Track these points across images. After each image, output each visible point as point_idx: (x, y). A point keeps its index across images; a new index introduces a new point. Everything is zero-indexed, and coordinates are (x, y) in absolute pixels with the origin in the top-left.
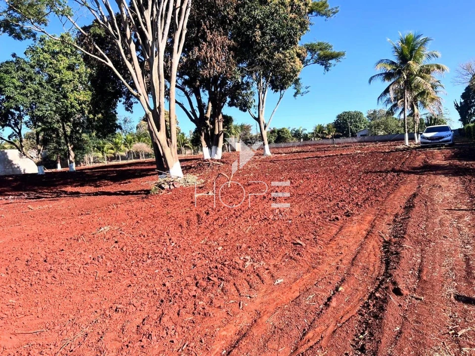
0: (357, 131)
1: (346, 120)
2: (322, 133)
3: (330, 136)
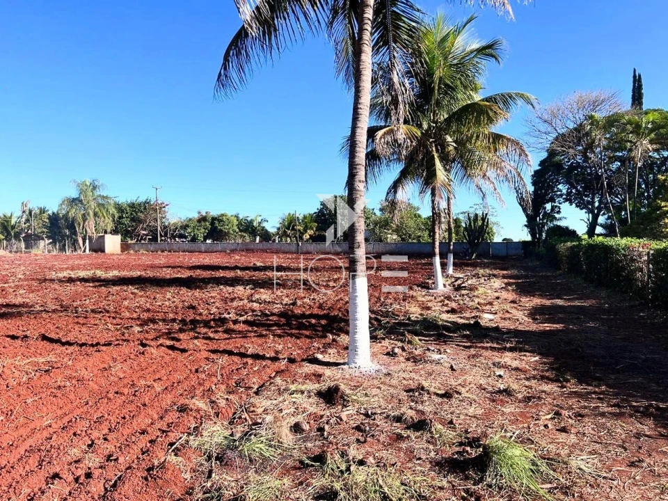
3: (306, 236)
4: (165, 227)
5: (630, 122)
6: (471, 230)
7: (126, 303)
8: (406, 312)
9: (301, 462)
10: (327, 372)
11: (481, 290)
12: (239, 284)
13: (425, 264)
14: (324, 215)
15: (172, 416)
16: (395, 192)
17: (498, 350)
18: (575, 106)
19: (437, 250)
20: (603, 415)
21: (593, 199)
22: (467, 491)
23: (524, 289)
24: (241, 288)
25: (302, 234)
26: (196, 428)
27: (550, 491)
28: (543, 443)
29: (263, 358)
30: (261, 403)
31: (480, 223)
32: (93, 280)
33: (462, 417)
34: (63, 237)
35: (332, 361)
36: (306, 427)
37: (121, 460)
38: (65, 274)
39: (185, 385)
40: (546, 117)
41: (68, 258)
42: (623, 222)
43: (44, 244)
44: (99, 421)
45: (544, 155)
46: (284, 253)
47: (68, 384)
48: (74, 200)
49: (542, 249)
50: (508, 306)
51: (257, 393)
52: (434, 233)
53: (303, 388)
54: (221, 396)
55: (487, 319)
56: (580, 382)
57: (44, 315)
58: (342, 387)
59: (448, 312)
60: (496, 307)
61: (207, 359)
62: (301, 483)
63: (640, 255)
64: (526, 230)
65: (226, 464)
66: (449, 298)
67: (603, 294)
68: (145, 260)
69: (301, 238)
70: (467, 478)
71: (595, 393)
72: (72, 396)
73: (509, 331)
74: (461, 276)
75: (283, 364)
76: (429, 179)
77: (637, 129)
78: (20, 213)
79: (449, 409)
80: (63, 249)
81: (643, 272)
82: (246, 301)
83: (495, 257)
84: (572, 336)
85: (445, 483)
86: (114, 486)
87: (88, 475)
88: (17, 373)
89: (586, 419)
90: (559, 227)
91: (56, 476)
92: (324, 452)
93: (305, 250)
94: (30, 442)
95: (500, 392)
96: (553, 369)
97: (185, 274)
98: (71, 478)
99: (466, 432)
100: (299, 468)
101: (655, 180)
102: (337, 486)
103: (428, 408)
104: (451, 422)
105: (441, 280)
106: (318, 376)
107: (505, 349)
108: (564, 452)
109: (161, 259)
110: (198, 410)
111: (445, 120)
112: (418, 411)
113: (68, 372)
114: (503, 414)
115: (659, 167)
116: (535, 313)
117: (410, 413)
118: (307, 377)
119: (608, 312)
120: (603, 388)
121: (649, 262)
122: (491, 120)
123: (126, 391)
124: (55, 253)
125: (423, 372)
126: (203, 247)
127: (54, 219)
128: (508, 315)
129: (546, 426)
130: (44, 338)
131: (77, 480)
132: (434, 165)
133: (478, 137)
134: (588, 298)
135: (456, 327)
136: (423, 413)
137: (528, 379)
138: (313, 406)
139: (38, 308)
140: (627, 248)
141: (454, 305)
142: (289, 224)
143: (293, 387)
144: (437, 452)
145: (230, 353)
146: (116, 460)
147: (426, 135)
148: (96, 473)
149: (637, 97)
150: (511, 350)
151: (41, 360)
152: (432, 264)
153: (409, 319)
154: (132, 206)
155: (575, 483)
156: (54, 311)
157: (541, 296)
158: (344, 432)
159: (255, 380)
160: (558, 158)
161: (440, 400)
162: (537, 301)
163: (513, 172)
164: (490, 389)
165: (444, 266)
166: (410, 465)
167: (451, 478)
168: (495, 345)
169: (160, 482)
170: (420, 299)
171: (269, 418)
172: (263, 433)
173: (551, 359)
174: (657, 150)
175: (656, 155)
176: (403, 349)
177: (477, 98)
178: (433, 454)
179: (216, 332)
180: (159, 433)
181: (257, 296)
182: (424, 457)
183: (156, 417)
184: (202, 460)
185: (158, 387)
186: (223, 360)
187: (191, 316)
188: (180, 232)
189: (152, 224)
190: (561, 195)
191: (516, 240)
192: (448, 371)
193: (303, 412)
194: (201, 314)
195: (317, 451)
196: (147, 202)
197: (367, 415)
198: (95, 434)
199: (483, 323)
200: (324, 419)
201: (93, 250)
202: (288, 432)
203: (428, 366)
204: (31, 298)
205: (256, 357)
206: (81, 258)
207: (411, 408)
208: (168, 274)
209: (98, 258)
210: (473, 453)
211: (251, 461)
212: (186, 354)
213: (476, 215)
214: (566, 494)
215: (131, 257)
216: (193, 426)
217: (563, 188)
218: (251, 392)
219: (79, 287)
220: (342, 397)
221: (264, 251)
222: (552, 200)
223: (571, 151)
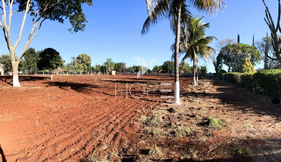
0: (172, 70)
1: (167, 65)
2: (157, 70)
3: (160, 71)
4: (125, 69)
5: (237, 46)
6: (202, 70)
7: (119, 86)
8: (187, 90)
9: (165, 125)
10: (169, 105)
11: (205, 85)
12: (144, 83)
13: (191, 79)
14: (165, 66)
15: (133, 113)
16: (184, 60)
17: (210, 98)
18: (226, 41)
19: (195, 75)
20: (232, 110)
21: (229, 63)
22: (205, 129)
23: (215, 84)
24: (145, 84)
25: (159, 71)
26: (139, 117)
27: (222, 127)
28: (220, 117)
29: (153, 101)
30: (154, 112)
31: (204, 68)
32: (111, 81)
33: (203, 114)
34: (104, 71)
35: (170, 102)
36: (165, 117)
37: (124, 122)
38: (105, 79)
39: (135, 106)
40: (220, 43)
41: (105, 76)
42: (235, 69)
43: (100, 73)
44: (118, 112)
45: (219, 52)
46: (154, 76)
47: (110, 103)
48: (106, 63)
49: (218, 75)
50: (211, 88)
51: (152, 109)
52: (194, 71)
53: (164, 108)
54: (144, 109)
55: (207, 91)
56: (227, 104)
57: (102, 88)
58: (174, 108)
59: (197, 90)
60: (209, 89)
61: (139, 101)
62: (166, 130)
63: (239, 76)
64: (215, 70)
65: (147, 125)
66: (197, 87)
67: (231, 85)
68: (121, 77)
69: (159, 72)
70: (205, 127)
71: (230, 106)
72: (111, 106)
73: (212, 94)
74: (200, 81)
75: (158, 103)
76: (193, 57)
77: (238, 48)
78: (95, 66)
79: (199, 112)
80: (103, 74)
81: (239, 80)
82: (146, 87)
83: (208, 77)
84: (225, 94)
85: (200, 128)
86: (123, 127)
87: (118, 124)
88: (99, 100)
89: (229, 112)
90: (222, 70)
91: (111, 123)
92: (171, 123)
93: (159, 75)
94: (105, 114)
95: (211, 107)
96: (222, 102)
97: (131, 80)
98: (114, 124)
99: (204, 117)
100: (165, 127)
101: (242, 59)
102: (175, 130)
103: (194, 112)
104: (200, 115)
105: (195, 82)
106: (167, 106)
107: (211, 98)
108: (225, 119)
109: (125, 77)
110: (139, 112)
111: (197, 42)
112: (192, 113)
113: (109, 101)
114: (212, 112)
115: (242, 57)
116: (217, 90)
117: (190, 114)
118: (164, 106)
119: (232, 89)
120: (232, 105)
121: (240, 77)
122: (207, 43)
123: (122, 106)
124: (102, 75)
125: (193, 104)
126: (134, 74)
127: (102, 67)
128: (212, 90)
129: (221, 114)
130: (103, 93)
131: (115, 124)
132: (194, 54)
133: (204, 47)
134: (228, 86)
135: (200, 93)
136: (193, 113)
137: (217, 104)
138: (167, 113)
139: (101, 86)
140: (236, 75)
141: (199, 88)
142: (155, 68)
143: (161, 108)
144: (197, 122)
145: (144, 100)
146: (123, 121)
147: (192, 46)
148: (119, 123)
149: (238, 40)
150: (213, 98)
151: (103, 97)
152: (193, 79)
153: (188, 92)
154: (118, 64)
155: (227, 125)
156: (104, 87)
157: (219, 86)
158: (175, 118)
159: (151, 106)
160: (222, 53)
161: (197, 110)
162: (218, 87)
163: (213, 56)
164: (208, 107)
165: (196, 79)
166: (191, 125)
167: (201, 127)
168: (209, 97)
169: (133, 128)
170: (190, 87)
171: (156, 115)
172: (155, 118)
173: (221, 100)
174: (242, 53)
175: (242, 54)
176: (187, 99)
177: (204, 37)
178: (196, 122)
179: (140, 94)
180: (131, 117)
181: (149, 86)
182: (195, 123)
183: (130, 113)
184: (142, 124)
185: (129, 106)
186: (143, 101)
187: (134, 90)
188: (129, 70)
189: (122, 68)
190: (223, 62)
191: (212, 73)
192: (199, 104)
193: (164, 114)
194: (136, 90)
195: (169, 123)
196: (121, 63)
197: (180, 115)
198: (117, 115)
199: (206, 92)
200: (170, 116)
201: (109, 74)
202: (161, 119)
203: (194, 103)
204: (99, 84)
205: (151, 101)
206: (107, 76)
207: (190, 112)
208: (127, 80)
209: (111, 76)
210: (206, 121)
211: (153, 125)
212: (134, 99)
213: (203, 67)
214: (225, 127)
215: (118, 76)
216: (138, 116)
217: (223, 61)
218: (151, 109)
219: (108, 82)
220: (174, 111)
221: (149, 75)
222: (221, 63)
223: (225, 52)
